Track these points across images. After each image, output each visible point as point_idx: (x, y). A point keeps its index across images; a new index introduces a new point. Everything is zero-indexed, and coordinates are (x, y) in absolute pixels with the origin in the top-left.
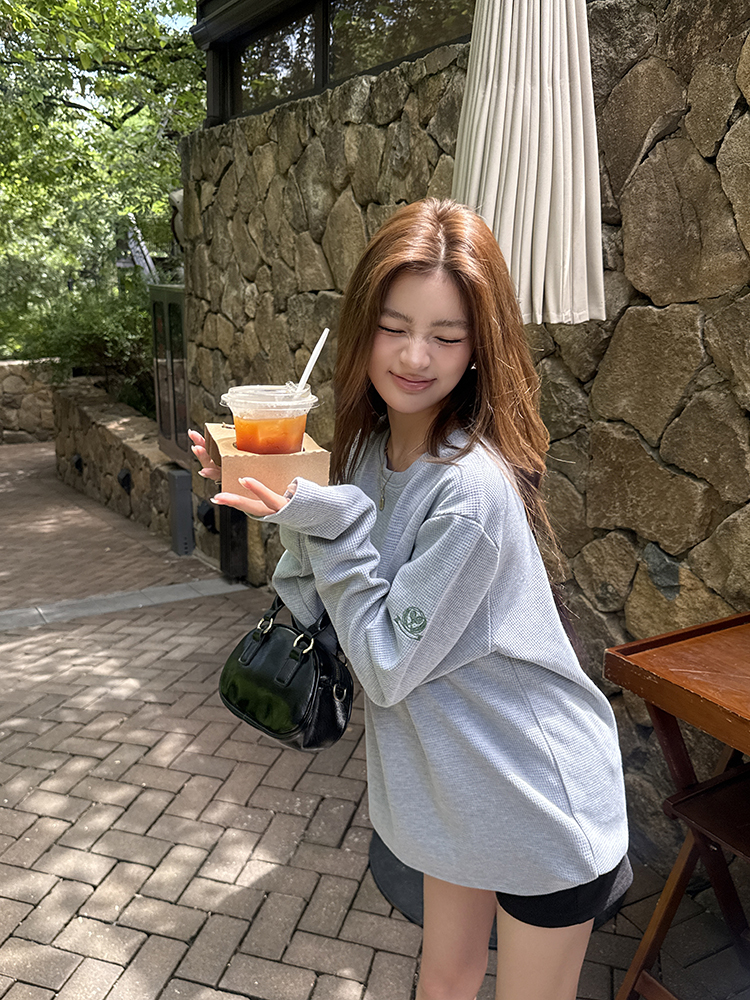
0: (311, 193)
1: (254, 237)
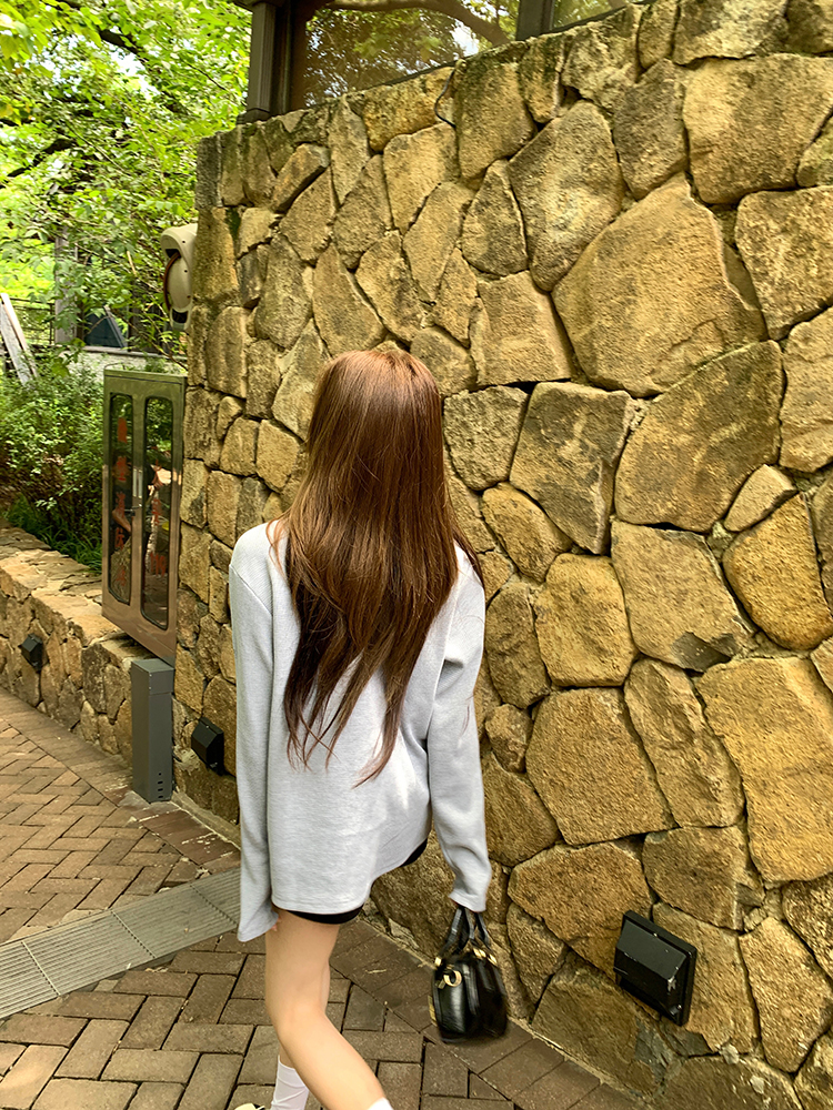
0: (553, 205)
1: (371, 292)
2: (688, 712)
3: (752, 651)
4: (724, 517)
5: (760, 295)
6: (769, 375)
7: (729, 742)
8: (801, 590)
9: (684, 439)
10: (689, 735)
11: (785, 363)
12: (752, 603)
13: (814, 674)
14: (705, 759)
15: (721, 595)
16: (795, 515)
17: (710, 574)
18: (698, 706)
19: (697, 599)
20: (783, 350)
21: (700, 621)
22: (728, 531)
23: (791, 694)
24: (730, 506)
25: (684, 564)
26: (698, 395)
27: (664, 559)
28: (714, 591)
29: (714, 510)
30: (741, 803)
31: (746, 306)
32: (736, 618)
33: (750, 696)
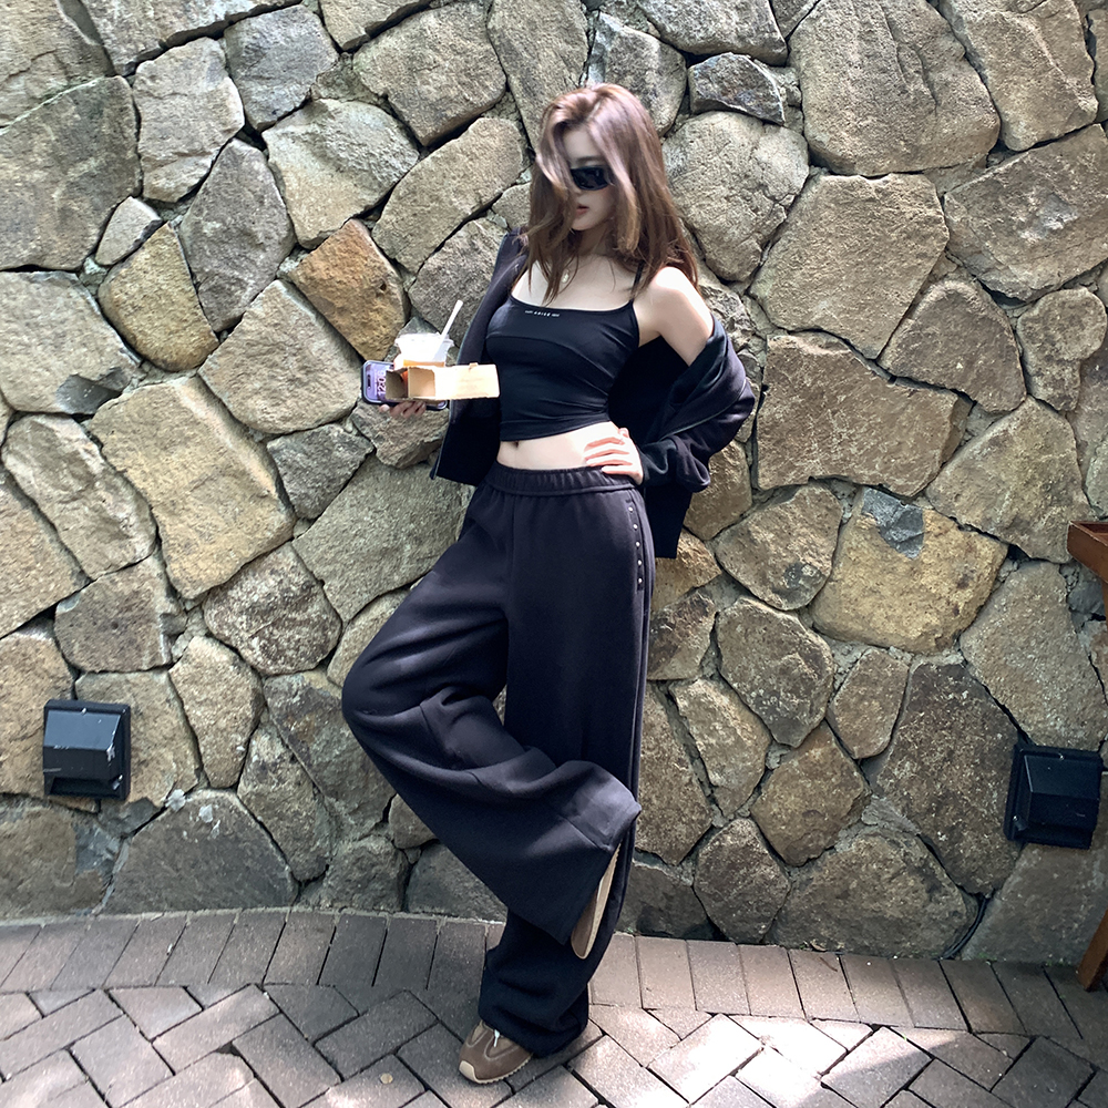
2: (85, 456)
3: (141, 380)
4: (94, 252)
5: (100, 30)
6: (122, 110)
7: (133, 475)
8: (181, 312)
9: (38, 175)
10: (89, 480)
11: (136, 100)
12: (136, 333)
13: (203, 388)
14: (110, 499)
15: (103, 330)
16: (166, 242)
17: (87, 311)
18: (95, 448)
19: (78, 339)
20: (131, 86)
21: (85, 361)
22: (101, 266)
23: (186, 411)
24: (99, 241)
25: (58, 305)
26: (49, 129)
27: (34, 304)
28: (95, 328)
29: (83, 246)
30: (153, 531)
31: (87, 40)
32: (122, 351)
33: (146, 424)
